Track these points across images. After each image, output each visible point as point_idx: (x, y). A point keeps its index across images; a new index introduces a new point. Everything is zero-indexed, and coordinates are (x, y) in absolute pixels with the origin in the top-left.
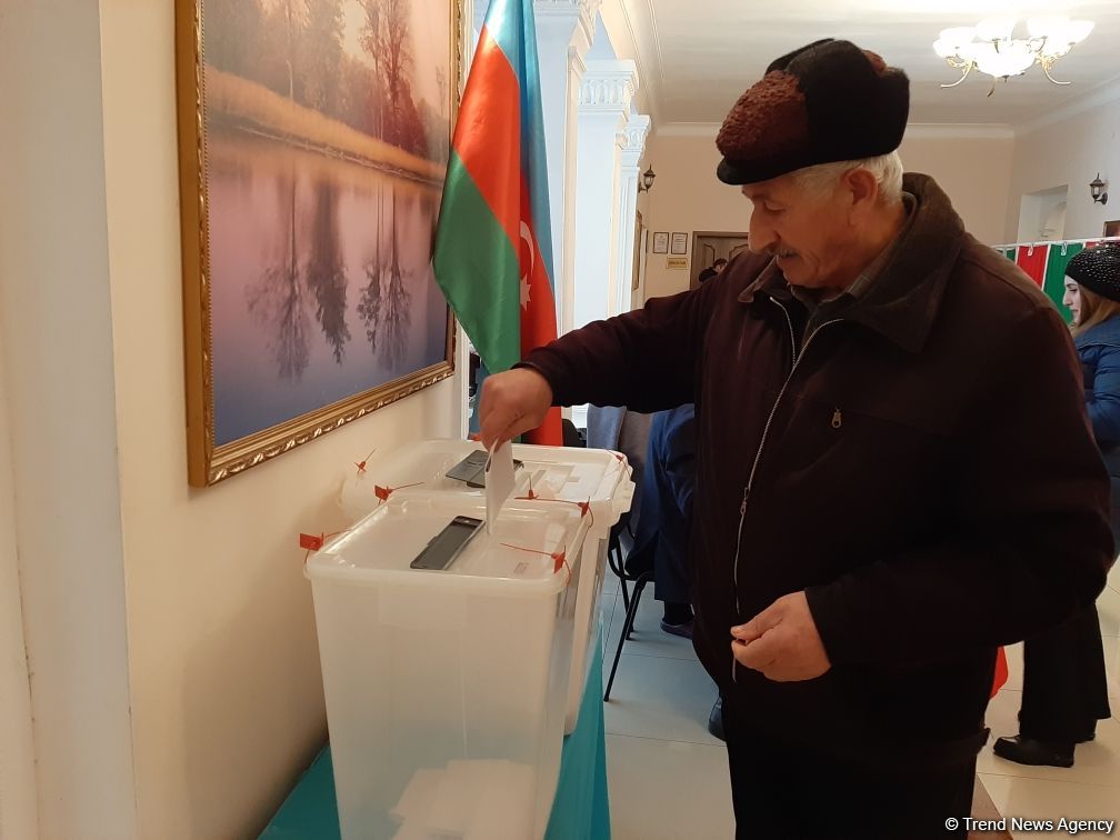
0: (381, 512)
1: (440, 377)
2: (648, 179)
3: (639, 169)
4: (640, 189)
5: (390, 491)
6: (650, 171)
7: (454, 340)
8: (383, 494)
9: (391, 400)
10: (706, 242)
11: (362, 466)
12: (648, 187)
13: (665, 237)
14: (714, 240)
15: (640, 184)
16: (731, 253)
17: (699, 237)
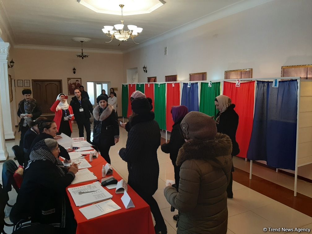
2: (12, 64)
3: (7, 61)
4: (9, 67)
14: (40, 82)
16: (46, 86)
17: (34, 81)
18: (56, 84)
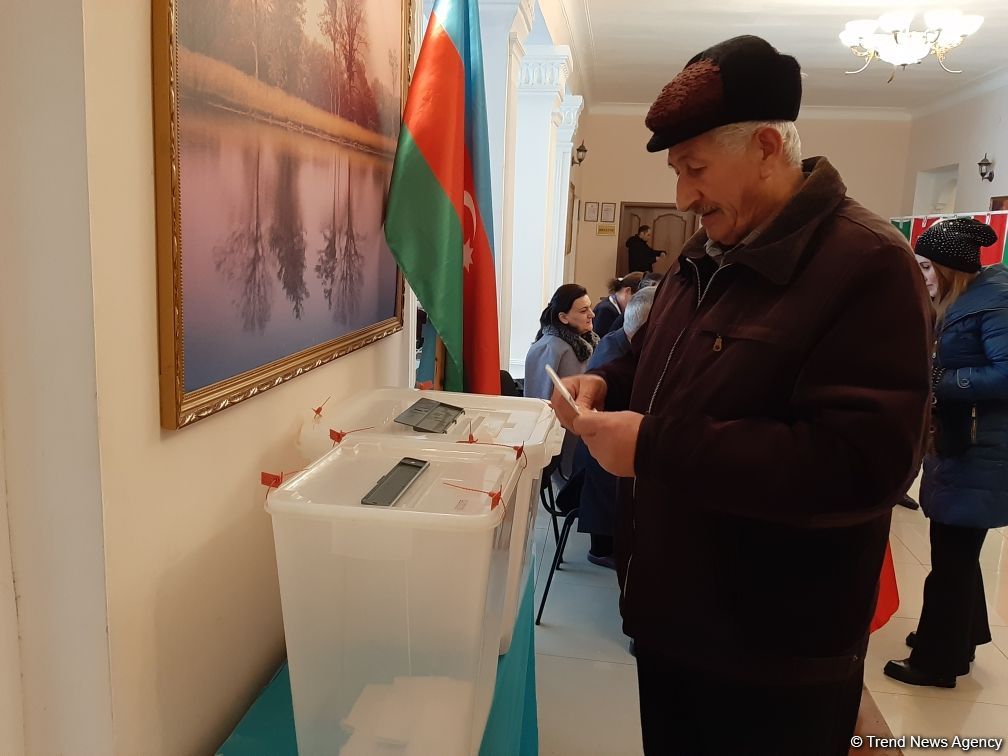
0: (336, 453)
1: (390, 333)
2: (581, 154)
3: (572, 144)
4: (573, 163)
5: (344, 435)
6: (582, 146)
7: (403, 298)
8: (337, 437)
9: (345, 352)
10: (633, 211)
11: (318, 411)
12: (580, 160)
13: (595, 206)
14: (641, 210)
15: (573, 159)
16: (655, 221)
17: (626, 207)
18: (682, 218)
